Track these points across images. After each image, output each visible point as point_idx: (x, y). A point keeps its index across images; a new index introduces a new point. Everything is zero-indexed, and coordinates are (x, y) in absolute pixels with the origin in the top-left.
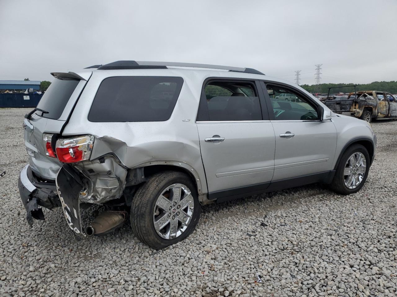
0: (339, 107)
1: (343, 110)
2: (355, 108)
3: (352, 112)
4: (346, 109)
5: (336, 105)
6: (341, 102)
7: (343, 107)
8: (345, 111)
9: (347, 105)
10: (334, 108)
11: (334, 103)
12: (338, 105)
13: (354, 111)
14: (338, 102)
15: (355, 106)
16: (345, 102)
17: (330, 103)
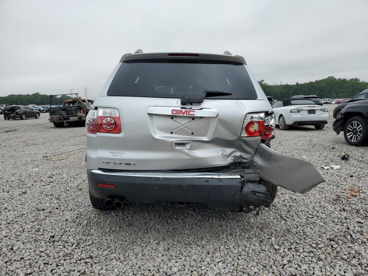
0: (66, 113)
1: (70, 115)
2: (80, 113)
3: (78, 116)
4: (72, 114)
5: (62, 111)
6: (66, 109)
7: (69, 112)
8: (71, 116)
9: (73, 110)
10: (61, 114)
11: (59, 110)
12: (64, 111)
13: (81, 116)
14: (63, 108)
15: (80, 111)
16: (70, 108)
17: (55, 110)
